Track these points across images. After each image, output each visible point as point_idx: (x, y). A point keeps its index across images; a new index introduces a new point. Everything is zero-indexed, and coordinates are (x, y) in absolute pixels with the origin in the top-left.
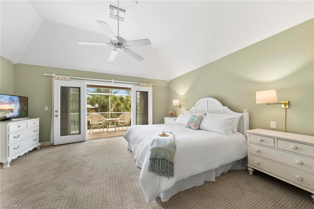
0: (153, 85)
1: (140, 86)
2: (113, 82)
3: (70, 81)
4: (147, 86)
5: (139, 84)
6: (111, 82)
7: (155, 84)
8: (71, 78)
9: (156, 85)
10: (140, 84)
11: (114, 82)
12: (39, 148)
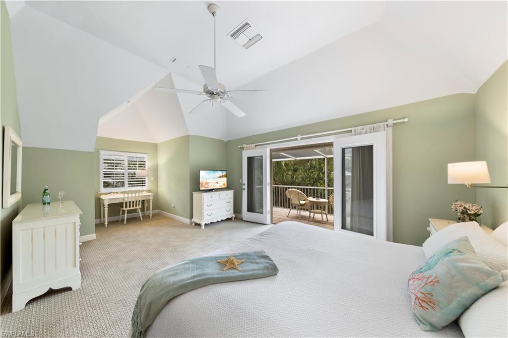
0: (394, 124)
1: (351, 135)
2: (299, 138)
3: (255, 148)
4: (374, 130)
5: (351, 131)
6: (297, 139)
7: (404, 118)
8: (256, 146)
9: (406, 120)
10: (353, 129)
11: (302, 139)
12: (233, 219)
